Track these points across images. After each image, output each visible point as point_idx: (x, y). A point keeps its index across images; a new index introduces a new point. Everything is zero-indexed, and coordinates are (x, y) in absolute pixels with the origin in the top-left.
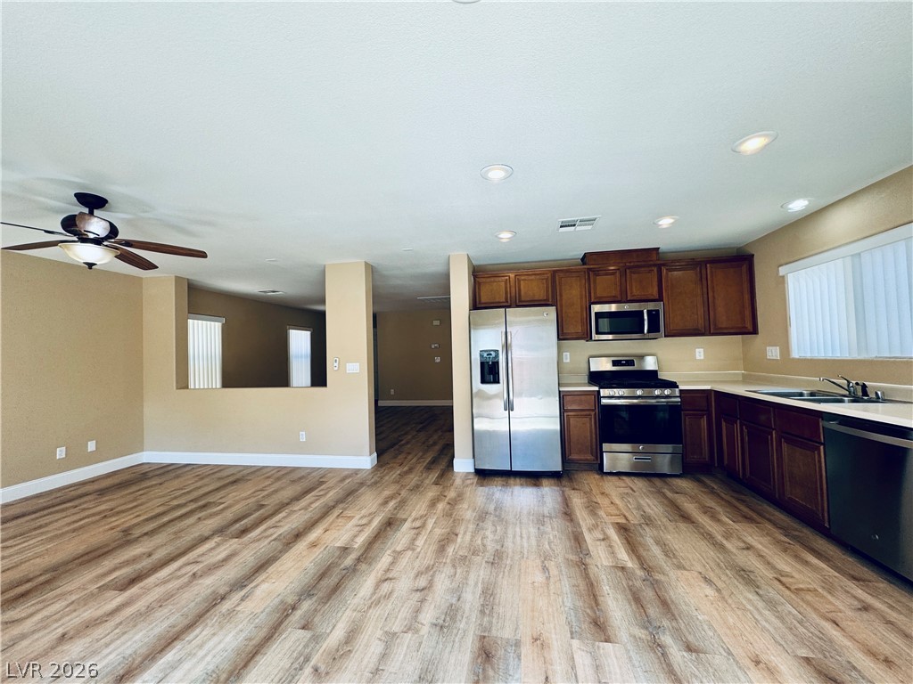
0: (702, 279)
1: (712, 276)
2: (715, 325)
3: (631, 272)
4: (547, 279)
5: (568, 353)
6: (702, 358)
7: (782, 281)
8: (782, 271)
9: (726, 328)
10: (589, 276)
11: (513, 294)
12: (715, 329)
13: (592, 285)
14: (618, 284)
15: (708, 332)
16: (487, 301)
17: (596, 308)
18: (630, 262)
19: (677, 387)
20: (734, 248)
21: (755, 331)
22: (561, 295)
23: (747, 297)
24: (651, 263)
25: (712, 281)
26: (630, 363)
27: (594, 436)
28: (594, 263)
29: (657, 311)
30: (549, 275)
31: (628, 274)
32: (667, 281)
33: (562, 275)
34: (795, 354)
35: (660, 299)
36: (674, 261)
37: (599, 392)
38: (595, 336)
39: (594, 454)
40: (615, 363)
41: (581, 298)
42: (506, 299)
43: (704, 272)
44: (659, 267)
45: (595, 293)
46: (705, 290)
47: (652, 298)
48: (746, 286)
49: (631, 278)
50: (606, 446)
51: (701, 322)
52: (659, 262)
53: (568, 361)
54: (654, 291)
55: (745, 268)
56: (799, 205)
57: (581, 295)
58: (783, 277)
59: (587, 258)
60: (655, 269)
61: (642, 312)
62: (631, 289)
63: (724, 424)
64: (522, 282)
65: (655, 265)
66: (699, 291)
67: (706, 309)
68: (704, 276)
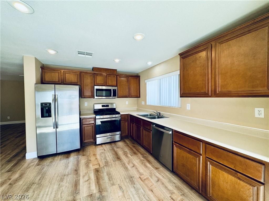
0: (128, 81)
1: (130, 80)
2: (131, 94)
3: (108, 76)
4: (78, 75)
5: (87, 103)
6: (128, 104)
7: (145, 84)
8: (146, 81)
9: (133, 96)
10: (94, 75)
11: (62, 79)
12: (131, 96)
13: (95, 79)
14: (104, 79)
15: (129, 97)
16: (49, 80)
17: (96, 87)
18: (108, 73)
19: (120, 114)
20: (136, 73)
21: (140, 97)
22: (83, 82)
23: (138, 87)
24: (114, 74)
25: (130, 82)
26: (108, 106)
27: (94, 133)
28: (96, 71)
29: (116, 90)
30: (79, 73)
31: (107, 77)
32: (119, 81)
33: (84, 74)
34: (147, 104)
35: (116, 86)
36: (121, 74)
37: (95, 117)
38: (96, 97)
39: (94, 139)
40: (103, 106)
41: (91, 83)
42: (59, 80)
43: (128, 79)
44: (117, 76)
45: (96, 82)
46: (129, 84)
47: (114, 85)
48: (138, 84)
49: (108, 78)
50: (97, 136)
51: (127, 94)
52: (117, 74)
53: (87, 105)
54: (115, 83)
55: (138, 79)
56: (150, 64)
57: (91, 82)
58: (146, 83)
59: (94, 69)
60: (115, 76)
61: (111, 89)
62: (108, 82)
63: (131, 124)
64: (66, 74)
65: (115, 75)
66: (127, 85)
67: (129, 90)
68: (128, 80)
